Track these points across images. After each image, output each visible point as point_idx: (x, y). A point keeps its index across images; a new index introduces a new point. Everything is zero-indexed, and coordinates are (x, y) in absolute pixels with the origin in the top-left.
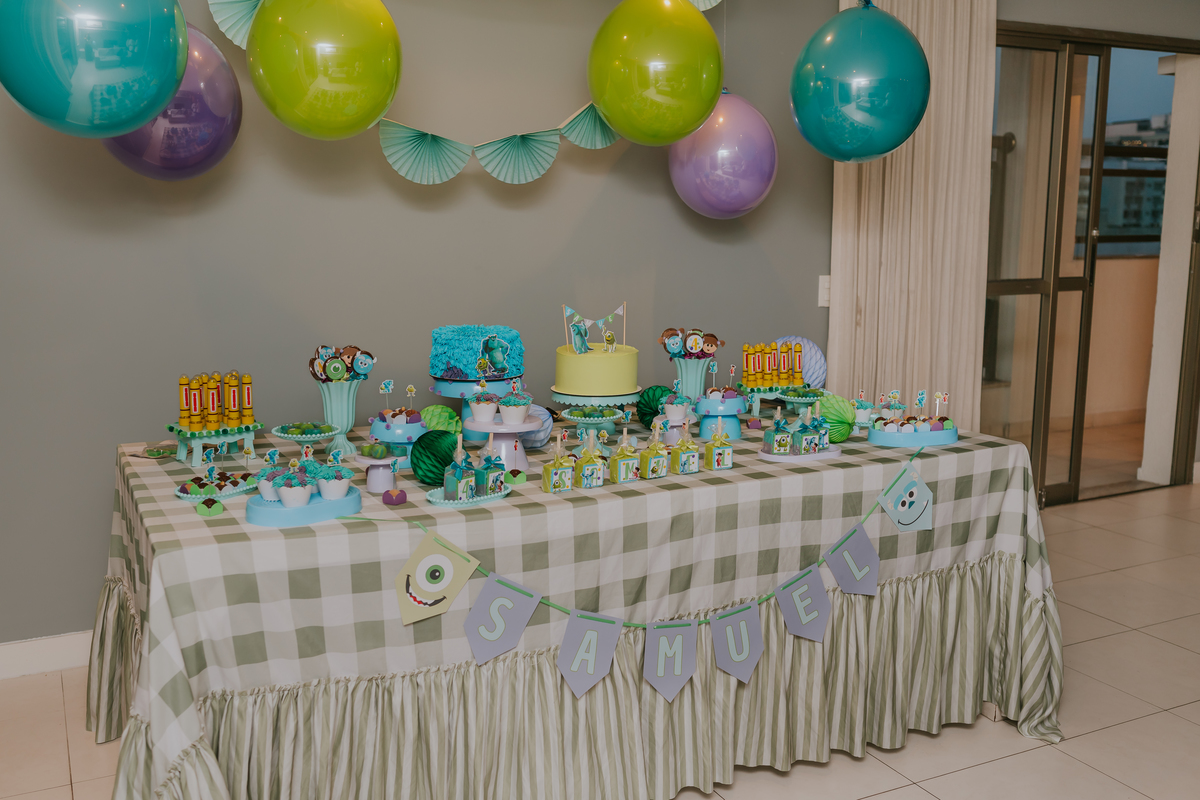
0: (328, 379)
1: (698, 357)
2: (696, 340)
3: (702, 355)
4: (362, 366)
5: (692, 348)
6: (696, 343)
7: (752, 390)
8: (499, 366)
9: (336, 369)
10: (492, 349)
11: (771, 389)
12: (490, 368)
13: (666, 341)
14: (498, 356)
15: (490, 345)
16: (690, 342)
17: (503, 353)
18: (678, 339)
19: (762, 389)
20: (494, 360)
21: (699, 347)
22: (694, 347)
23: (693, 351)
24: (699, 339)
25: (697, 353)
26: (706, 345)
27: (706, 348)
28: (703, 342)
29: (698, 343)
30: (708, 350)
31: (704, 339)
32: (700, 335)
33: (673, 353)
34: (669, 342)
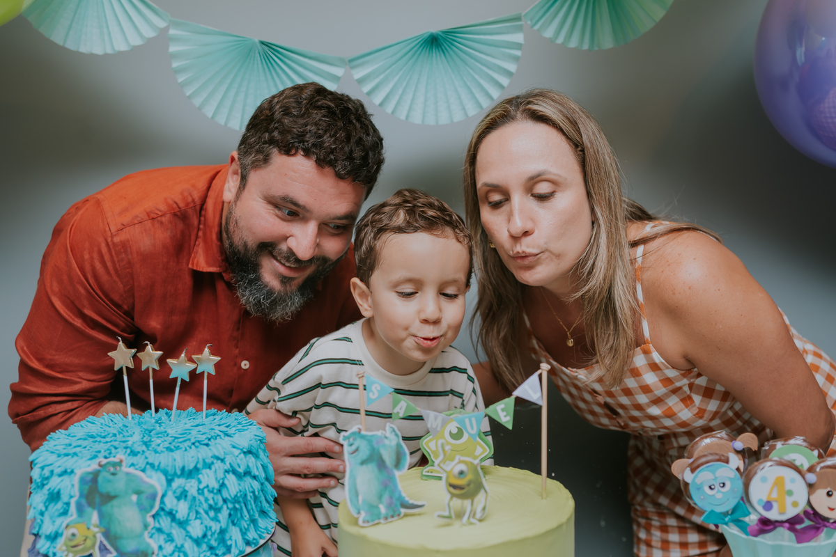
1: (802, 536)
2: (779, 482)
3: (808, 524)
5: (768, 506)
6: (780, 490)
8: (130, 546)
10: (109, 498)
12: (103, 549)
13: (688, 476)
14: (128, 516)
15: (104, 487)
16: (759, 491)
17: (143, 509)
18: (729, 471)
20: (115, 529)
21: (795, 504)
22: (775, 505)
23: (773, 515)
24: (793, 481)
25: (788, 521)
26: (820, 494)
27: (822, 503)
28: (811, 487)
29: (790, 493)
30: (832, 509)
31: (811, 478)
32: (798, 463)
33: (712, 512)
34: (698, 481)
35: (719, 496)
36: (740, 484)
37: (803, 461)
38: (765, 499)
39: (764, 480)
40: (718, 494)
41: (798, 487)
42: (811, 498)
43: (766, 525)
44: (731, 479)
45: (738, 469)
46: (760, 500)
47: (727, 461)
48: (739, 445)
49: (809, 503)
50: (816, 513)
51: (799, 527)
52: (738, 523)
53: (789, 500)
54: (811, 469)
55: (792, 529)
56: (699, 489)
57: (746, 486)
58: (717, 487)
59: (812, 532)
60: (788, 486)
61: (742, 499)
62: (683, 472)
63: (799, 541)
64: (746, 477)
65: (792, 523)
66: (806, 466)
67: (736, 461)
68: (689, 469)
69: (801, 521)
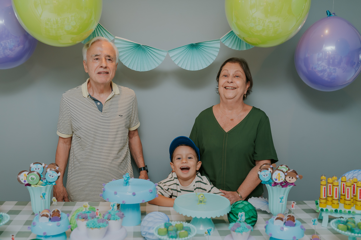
0: (29, 185)
1: (283, 186)
2: (279, 174)
3: (285, 184)
4: (51, 177)
5: (276, 180)
6: (279, 176)
7: (322, 210)
9: (32, 179)
11: (336, 211)
13: (259, 173)
18: (268, 172)
19: (329, 210)
21: (282, 179)
22: (278, 179)
23: (277, 182)
24: (282, 174)
25: (280, 183)
26: (288, 177)
27: (288, 179)
28: (285, 175)
29: (281, 177)
30: (290, 181)
31: (286, 174)
32: (284, 171)
33: (264, 181)
34: (261, 174)
35: (266, 178)
36: (271, 175)
37: (285, 170)
38: (276, 178)
39: (276, 174)
40: (266, 177)
41: (283, 176)
42: (286, 178)
43: (276, 184)
44: (269, 174)
45: (270, 172)
46: (274, 178)
47: (268, 170)
48: (271, 166)
49: (285, 179)
50: (286, 181)
51: (283, 184)
52: (270, 184)
53: (281, 178)
54: (286, 172)
55: (281, 185)
56: (261, 176)
57: (272, 175)
58: (266, 176)
59: (286, 186)
60: (281, 175)
61: (271, 178)
62: (258, 172)
63: (282, 187)
64: (272, 174)
65: (281, 183)
66: (285, 171)
67: (270, 170)
68: (259, 171)
69: (283, 183)
